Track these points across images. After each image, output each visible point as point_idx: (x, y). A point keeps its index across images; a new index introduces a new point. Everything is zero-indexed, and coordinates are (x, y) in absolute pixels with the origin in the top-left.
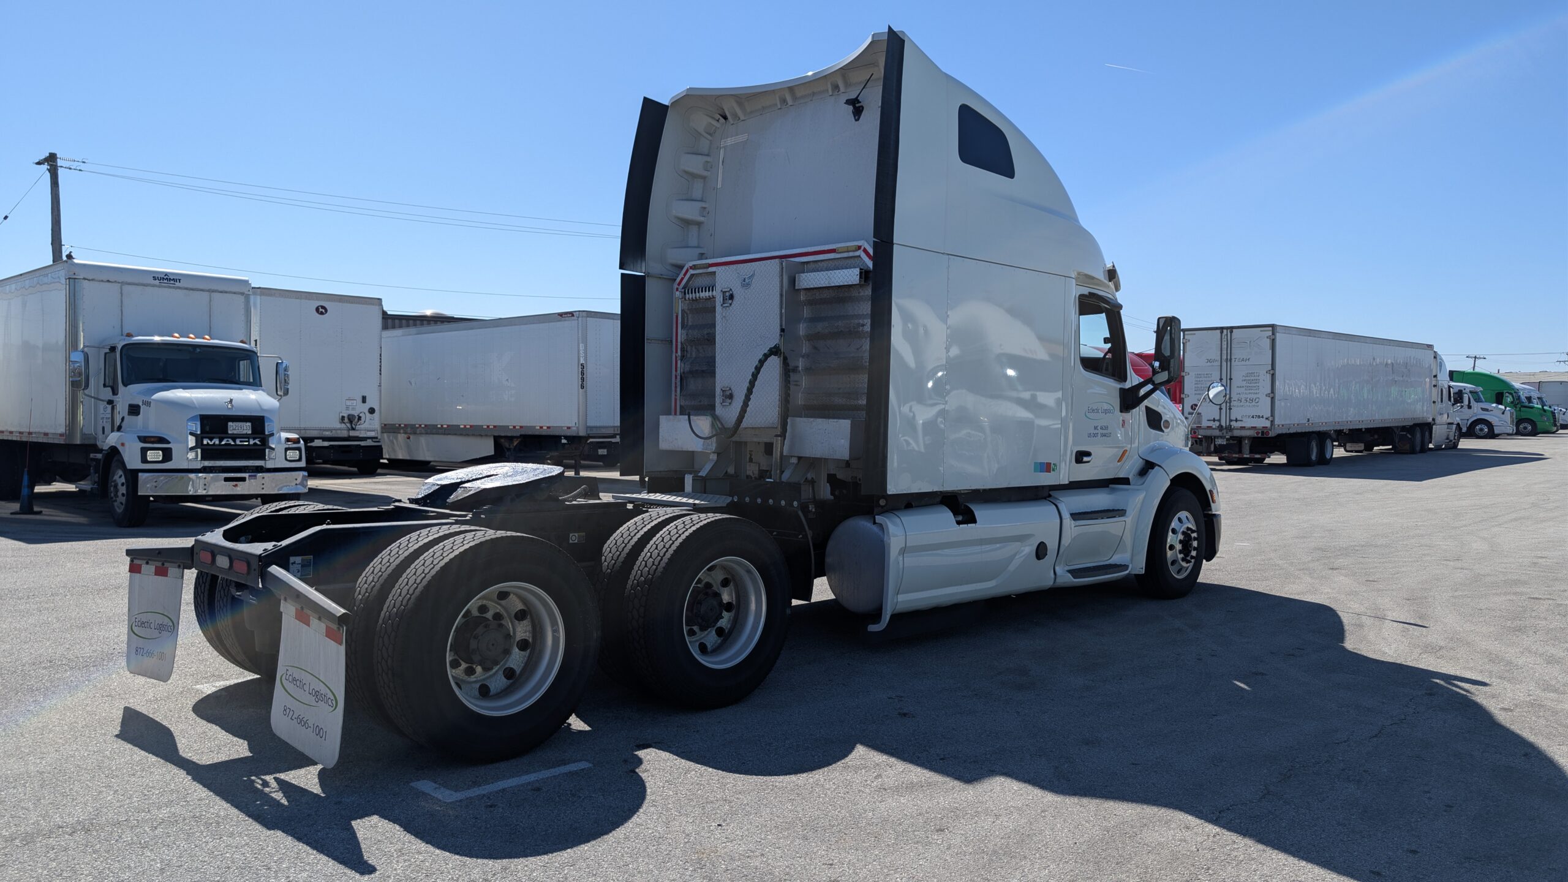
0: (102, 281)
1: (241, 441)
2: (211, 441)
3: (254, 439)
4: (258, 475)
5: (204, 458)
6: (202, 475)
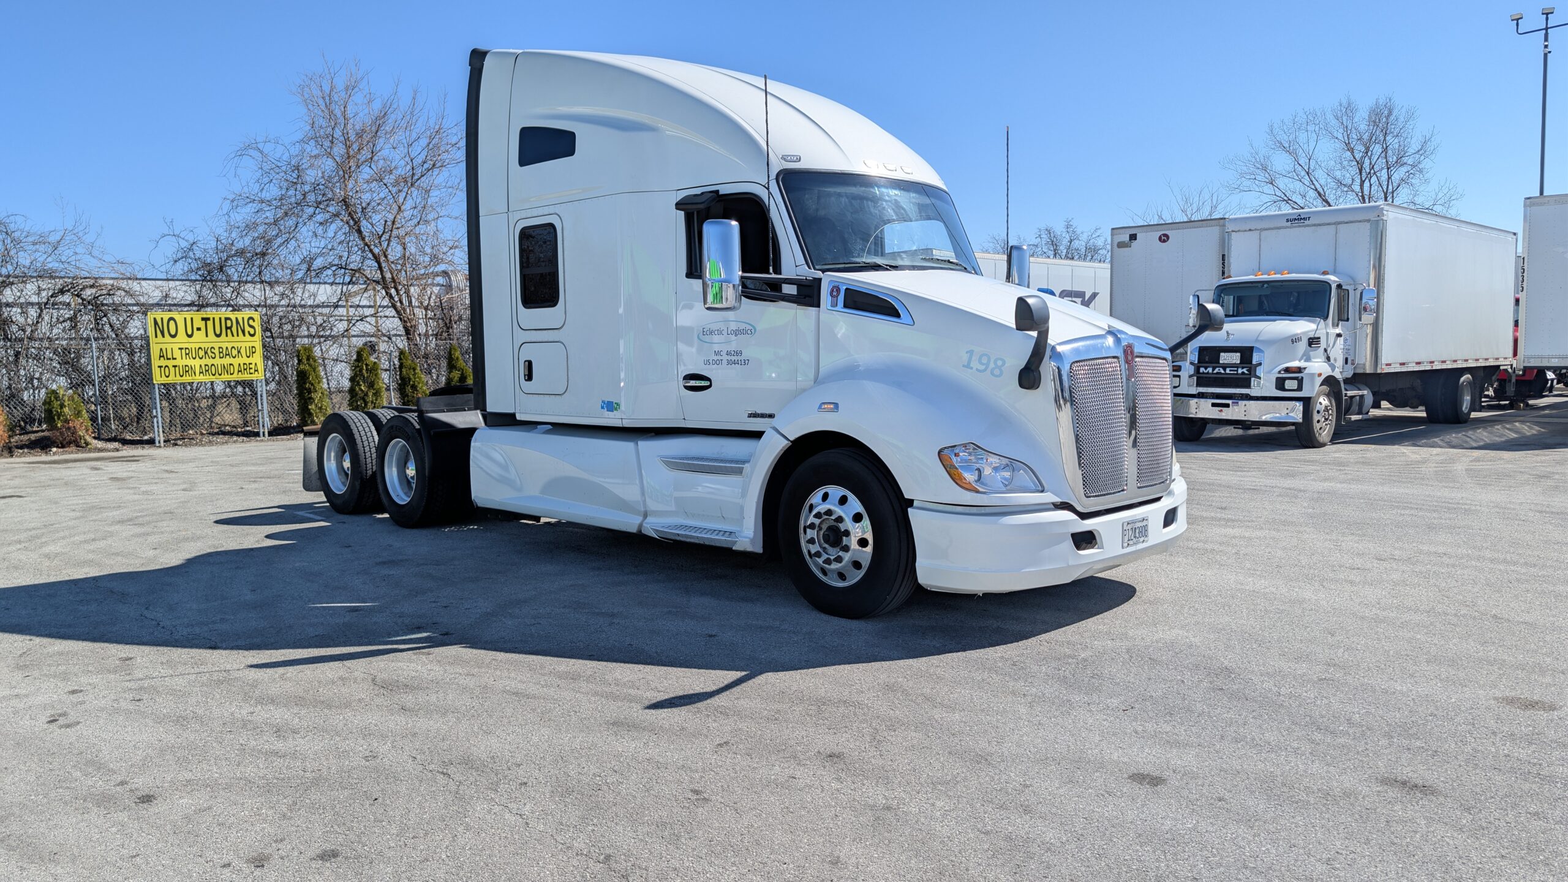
1: (1230, 371)
2: (1206, 369)
3: (1243, 368)
4: (1240, 402)
5: (1199, 385)
6: (1196, 400)
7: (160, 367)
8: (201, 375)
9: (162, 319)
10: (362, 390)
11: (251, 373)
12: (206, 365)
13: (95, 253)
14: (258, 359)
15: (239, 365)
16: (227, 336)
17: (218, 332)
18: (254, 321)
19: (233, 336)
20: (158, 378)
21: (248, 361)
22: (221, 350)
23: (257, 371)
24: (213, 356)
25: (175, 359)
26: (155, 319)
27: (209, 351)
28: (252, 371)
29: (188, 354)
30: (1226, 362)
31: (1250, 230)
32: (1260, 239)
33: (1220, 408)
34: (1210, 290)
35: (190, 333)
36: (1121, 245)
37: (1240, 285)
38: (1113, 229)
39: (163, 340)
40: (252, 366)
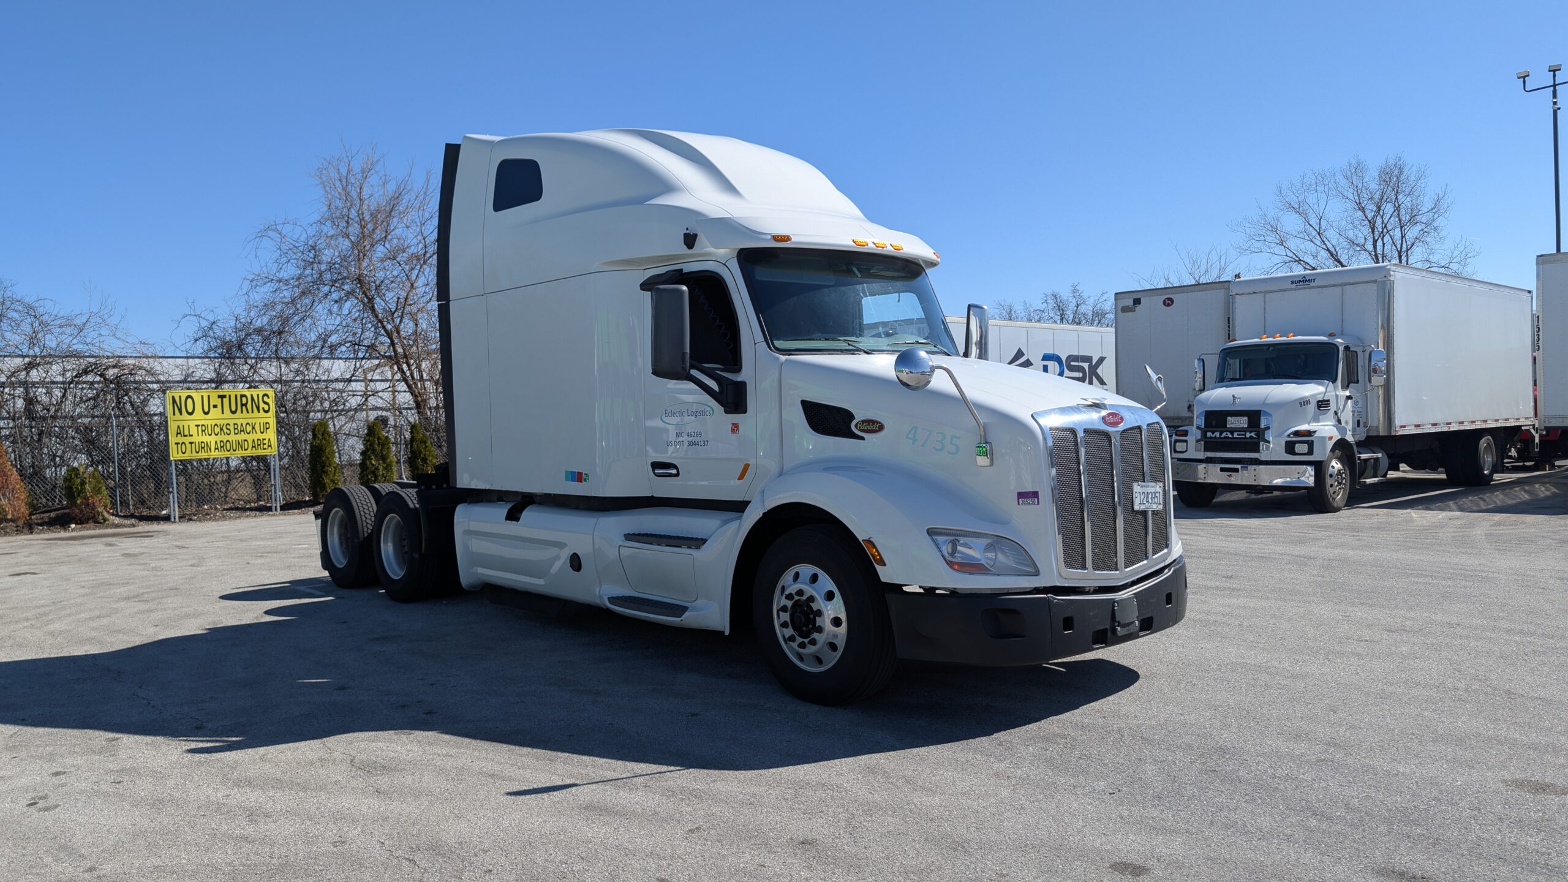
0: (1250, 294)
1: (1238, 435)
2: (1213, 434)
3: (1251, 432)
4: (1249, 467)
5: (1206, 449)
6: (1204, 465)
7: (177, 444)
8: (217, 451)
9: (180, 397)
10: (373, 465)
11: (264, 449)
12: (221, 441)
13: (119, 334)
14: (271, 435)
15: (254, 440)
16: (242, 412)
17: (233, 409)
18: (268, 397)
19: (248, 412)
20: (175, 455)
21: (261, 437)
22: (236, 426)
23: (271, 446)
24: (228, 432)
25: (192, 436)
26: (173, 397)
27: (224, 428)
28: (266, 446)
29: (204, 431)
30: (1233, 426)
31: (1254, 293)
32: (1265, 302)
33: (1229, 473)
34: (1215, 354)
35: (206, 410)
36: (1125, 309)
37: (1246, 349)
38: (1116, 294)
39: (181, 417)
40: (266, 442)
